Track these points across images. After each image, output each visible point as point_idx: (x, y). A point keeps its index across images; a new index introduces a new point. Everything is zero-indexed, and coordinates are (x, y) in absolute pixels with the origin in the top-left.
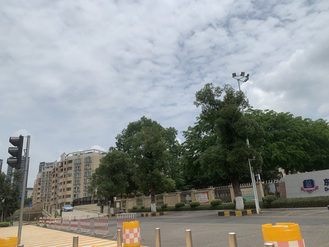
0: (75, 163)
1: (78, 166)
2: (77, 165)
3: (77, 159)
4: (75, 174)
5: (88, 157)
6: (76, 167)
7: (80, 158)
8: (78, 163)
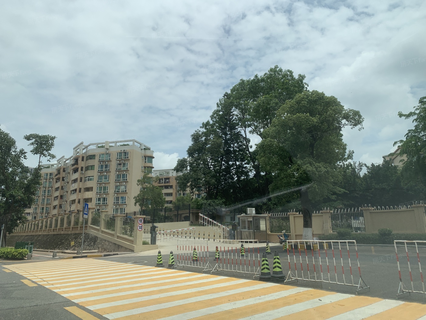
0: (100, 159)
1: (105, 165)
2: (104, 163)
3: (104, 154)
4: (100, 178)
5: (122, 151)
6: (102, 166)
7: (109, 152)
8: (105, 160)
